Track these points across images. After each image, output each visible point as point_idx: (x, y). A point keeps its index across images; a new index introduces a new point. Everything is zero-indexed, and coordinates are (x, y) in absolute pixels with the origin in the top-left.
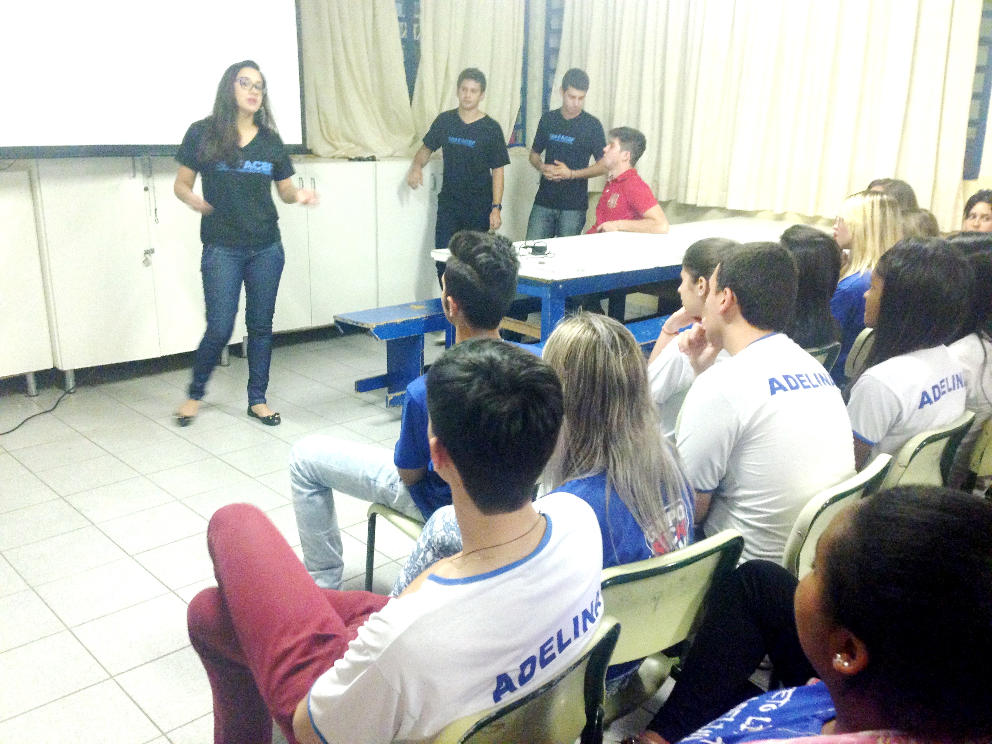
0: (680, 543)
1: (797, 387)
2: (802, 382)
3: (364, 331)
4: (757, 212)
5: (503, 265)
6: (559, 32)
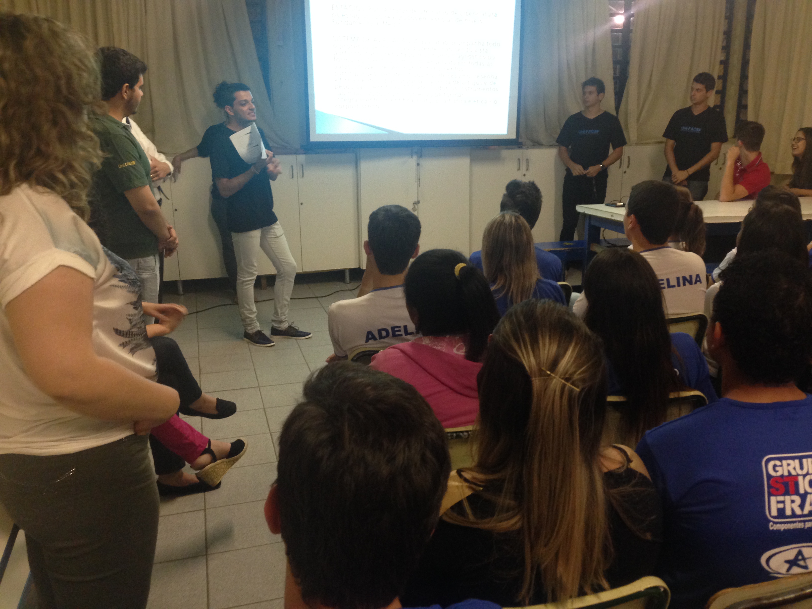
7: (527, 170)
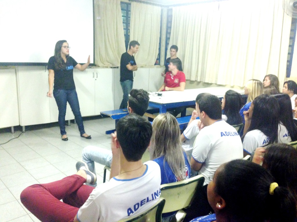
0: (186, 178)
1: (228, 135)
2: (230, 134)
3: (109, 117)
4: (226, 85)
5: (145, 98)
6: (170, 33)
7: (97, 77)
